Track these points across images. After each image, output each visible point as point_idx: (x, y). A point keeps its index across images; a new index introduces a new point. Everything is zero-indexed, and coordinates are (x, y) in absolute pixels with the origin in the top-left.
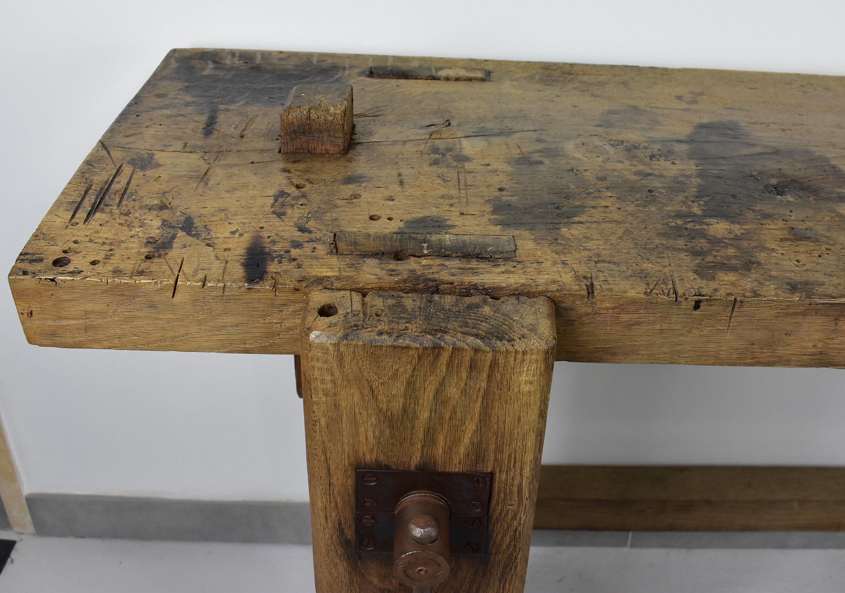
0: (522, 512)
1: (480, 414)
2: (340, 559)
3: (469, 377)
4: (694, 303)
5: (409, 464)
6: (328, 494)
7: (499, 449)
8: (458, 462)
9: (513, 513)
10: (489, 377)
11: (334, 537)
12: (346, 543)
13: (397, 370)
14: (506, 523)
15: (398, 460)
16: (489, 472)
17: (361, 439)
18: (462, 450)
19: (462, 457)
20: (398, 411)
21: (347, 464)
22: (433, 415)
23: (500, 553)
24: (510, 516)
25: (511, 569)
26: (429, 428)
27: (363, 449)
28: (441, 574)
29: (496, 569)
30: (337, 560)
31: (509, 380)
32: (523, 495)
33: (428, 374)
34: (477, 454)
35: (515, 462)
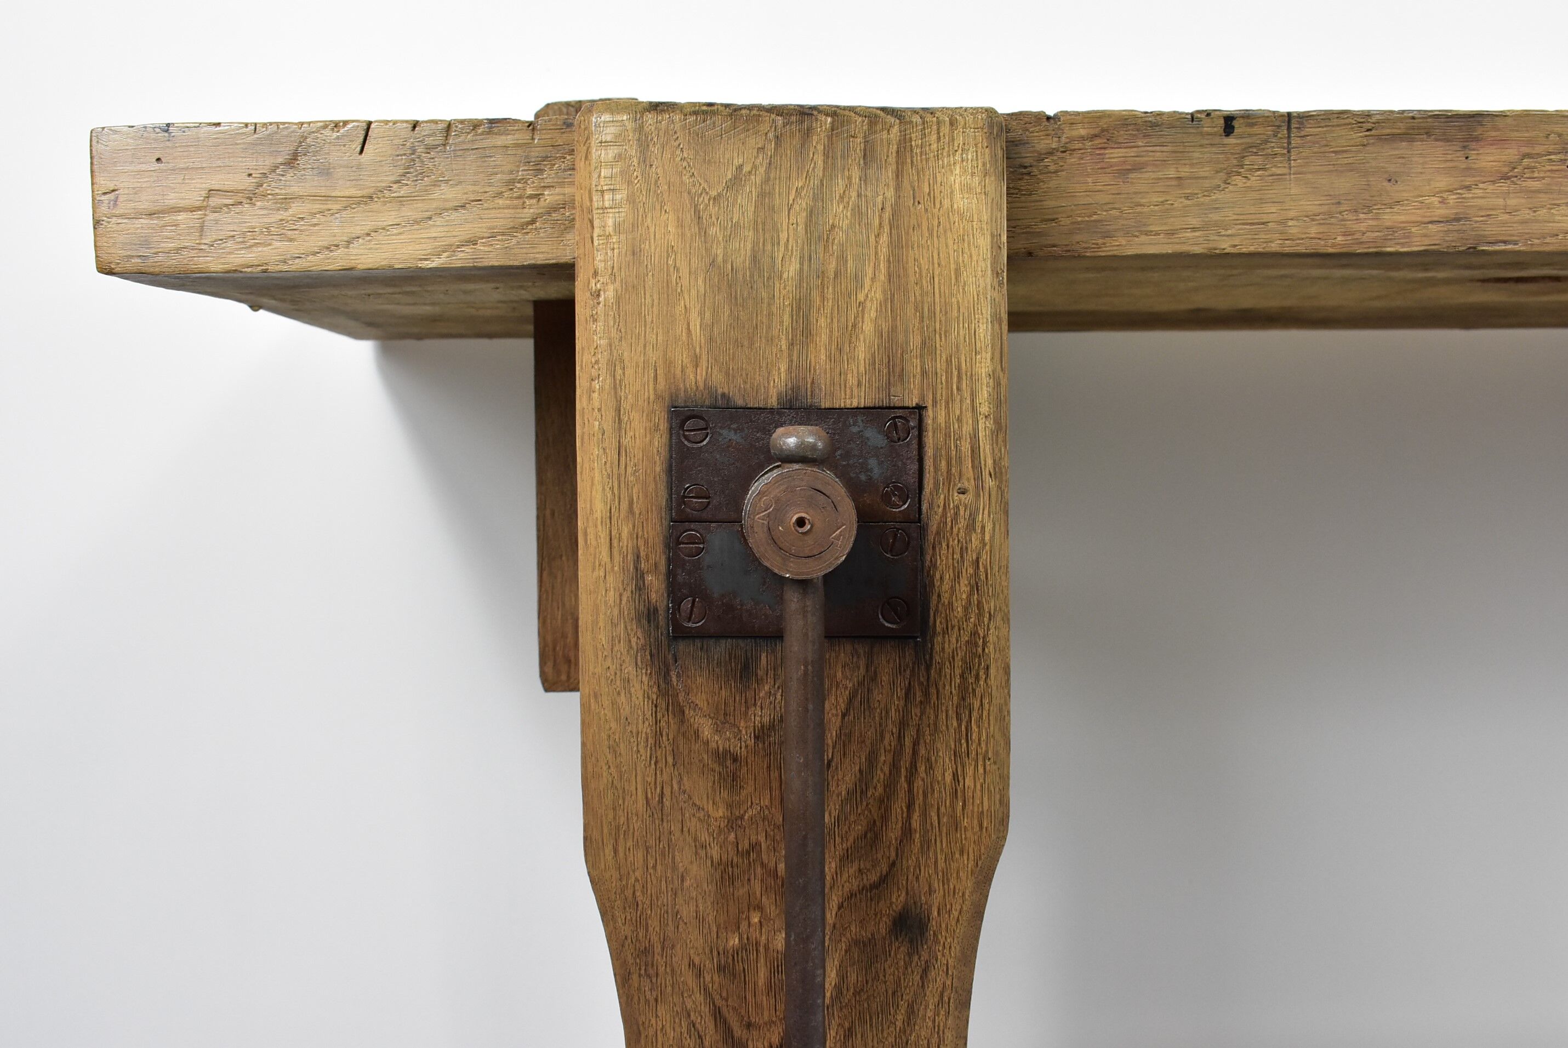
0: (983, 510)
1: (889, 261)
2: (636, 664)
3: (864, 179)
4: (1222, 121)
5: (767, 389)
6: (615, 477)
7: (927, 348)
8: (856, 383)
9: (968, 513)
10: (897, 176)
11: (624, 599)
12: (649, 615)
13: (740, 167)
14: (956, 542)
15: (745, 382)
16: (914, 405)
17: (678, 332)
18: (862, 353)
19: (862, 369)
20: (744, 262)
21: (652, 397)
22: (806, 267)
23: (953, 627)
24: (962, 523)
25: (977, 677)
26: (800, 299)
27: (681, 357)
28: (840, 535)
29: (948, 677)
30: (630, 669)
31: (931, 182)
32: (983, 462)
33: (794, 174)
34: (889, 362)
35: (959, 377)
